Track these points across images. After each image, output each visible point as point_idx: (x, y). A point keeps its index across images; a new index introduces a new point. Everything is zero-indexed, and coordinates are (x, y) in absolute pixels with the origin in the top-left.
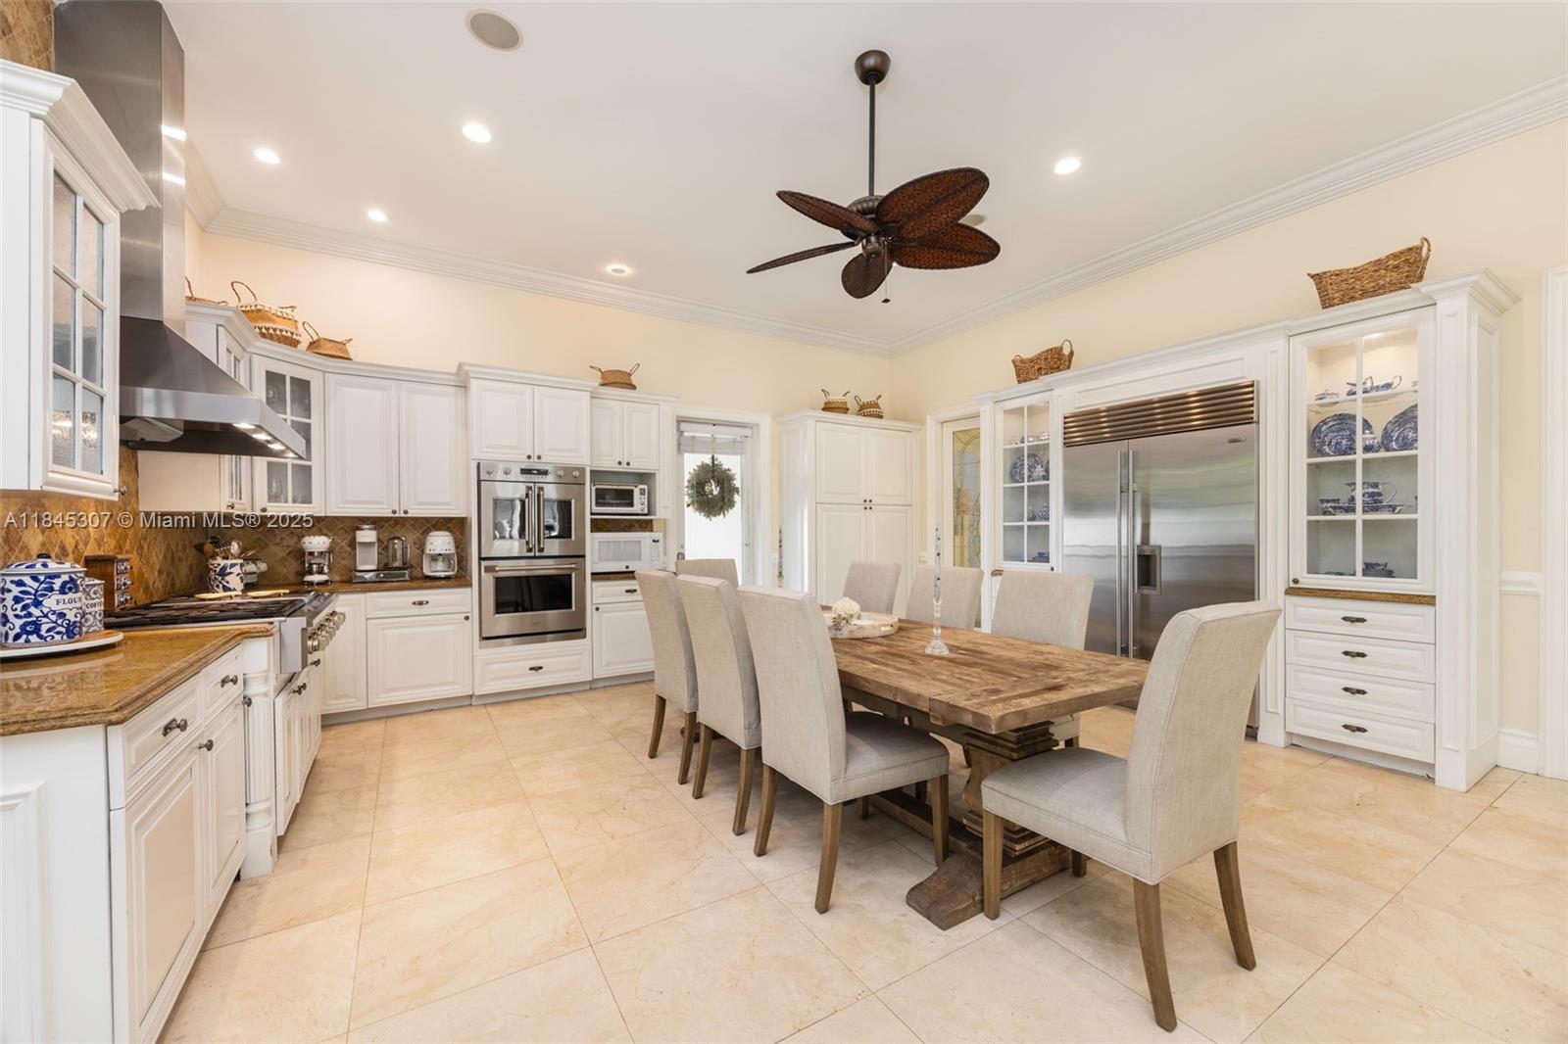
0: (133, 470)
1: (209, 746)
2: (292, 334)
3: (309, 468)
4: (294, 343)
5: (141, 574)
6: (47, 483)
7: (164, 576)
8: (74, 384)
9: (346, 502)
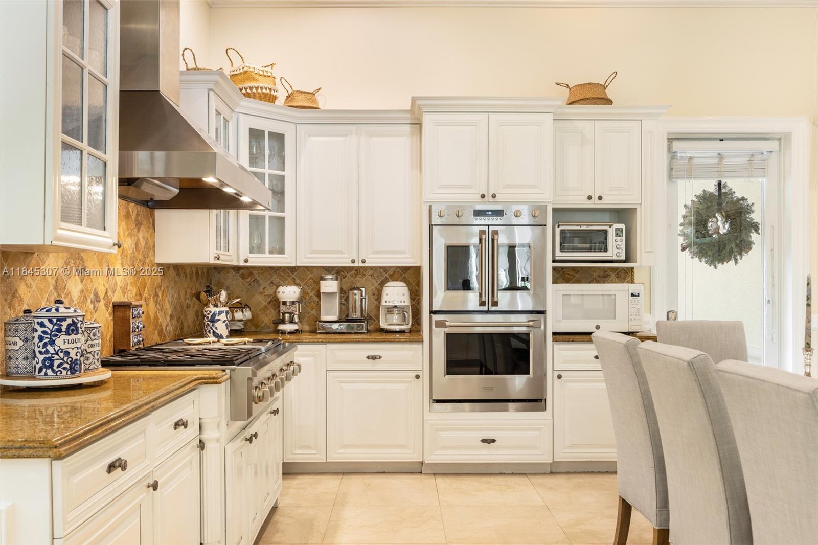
0: (151, 226)
1: (155, 486)
2: (270, 90)
3: (283, 219)
4: (271, 99)
5: (156, 318)
6: (57, 239)
7: (174, 321)
8: (82, 152)
9: (314, 252)
